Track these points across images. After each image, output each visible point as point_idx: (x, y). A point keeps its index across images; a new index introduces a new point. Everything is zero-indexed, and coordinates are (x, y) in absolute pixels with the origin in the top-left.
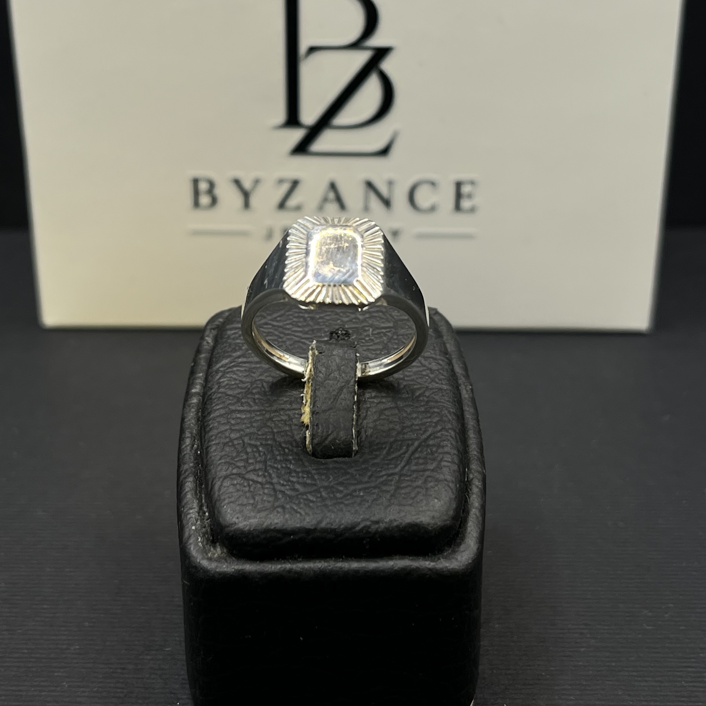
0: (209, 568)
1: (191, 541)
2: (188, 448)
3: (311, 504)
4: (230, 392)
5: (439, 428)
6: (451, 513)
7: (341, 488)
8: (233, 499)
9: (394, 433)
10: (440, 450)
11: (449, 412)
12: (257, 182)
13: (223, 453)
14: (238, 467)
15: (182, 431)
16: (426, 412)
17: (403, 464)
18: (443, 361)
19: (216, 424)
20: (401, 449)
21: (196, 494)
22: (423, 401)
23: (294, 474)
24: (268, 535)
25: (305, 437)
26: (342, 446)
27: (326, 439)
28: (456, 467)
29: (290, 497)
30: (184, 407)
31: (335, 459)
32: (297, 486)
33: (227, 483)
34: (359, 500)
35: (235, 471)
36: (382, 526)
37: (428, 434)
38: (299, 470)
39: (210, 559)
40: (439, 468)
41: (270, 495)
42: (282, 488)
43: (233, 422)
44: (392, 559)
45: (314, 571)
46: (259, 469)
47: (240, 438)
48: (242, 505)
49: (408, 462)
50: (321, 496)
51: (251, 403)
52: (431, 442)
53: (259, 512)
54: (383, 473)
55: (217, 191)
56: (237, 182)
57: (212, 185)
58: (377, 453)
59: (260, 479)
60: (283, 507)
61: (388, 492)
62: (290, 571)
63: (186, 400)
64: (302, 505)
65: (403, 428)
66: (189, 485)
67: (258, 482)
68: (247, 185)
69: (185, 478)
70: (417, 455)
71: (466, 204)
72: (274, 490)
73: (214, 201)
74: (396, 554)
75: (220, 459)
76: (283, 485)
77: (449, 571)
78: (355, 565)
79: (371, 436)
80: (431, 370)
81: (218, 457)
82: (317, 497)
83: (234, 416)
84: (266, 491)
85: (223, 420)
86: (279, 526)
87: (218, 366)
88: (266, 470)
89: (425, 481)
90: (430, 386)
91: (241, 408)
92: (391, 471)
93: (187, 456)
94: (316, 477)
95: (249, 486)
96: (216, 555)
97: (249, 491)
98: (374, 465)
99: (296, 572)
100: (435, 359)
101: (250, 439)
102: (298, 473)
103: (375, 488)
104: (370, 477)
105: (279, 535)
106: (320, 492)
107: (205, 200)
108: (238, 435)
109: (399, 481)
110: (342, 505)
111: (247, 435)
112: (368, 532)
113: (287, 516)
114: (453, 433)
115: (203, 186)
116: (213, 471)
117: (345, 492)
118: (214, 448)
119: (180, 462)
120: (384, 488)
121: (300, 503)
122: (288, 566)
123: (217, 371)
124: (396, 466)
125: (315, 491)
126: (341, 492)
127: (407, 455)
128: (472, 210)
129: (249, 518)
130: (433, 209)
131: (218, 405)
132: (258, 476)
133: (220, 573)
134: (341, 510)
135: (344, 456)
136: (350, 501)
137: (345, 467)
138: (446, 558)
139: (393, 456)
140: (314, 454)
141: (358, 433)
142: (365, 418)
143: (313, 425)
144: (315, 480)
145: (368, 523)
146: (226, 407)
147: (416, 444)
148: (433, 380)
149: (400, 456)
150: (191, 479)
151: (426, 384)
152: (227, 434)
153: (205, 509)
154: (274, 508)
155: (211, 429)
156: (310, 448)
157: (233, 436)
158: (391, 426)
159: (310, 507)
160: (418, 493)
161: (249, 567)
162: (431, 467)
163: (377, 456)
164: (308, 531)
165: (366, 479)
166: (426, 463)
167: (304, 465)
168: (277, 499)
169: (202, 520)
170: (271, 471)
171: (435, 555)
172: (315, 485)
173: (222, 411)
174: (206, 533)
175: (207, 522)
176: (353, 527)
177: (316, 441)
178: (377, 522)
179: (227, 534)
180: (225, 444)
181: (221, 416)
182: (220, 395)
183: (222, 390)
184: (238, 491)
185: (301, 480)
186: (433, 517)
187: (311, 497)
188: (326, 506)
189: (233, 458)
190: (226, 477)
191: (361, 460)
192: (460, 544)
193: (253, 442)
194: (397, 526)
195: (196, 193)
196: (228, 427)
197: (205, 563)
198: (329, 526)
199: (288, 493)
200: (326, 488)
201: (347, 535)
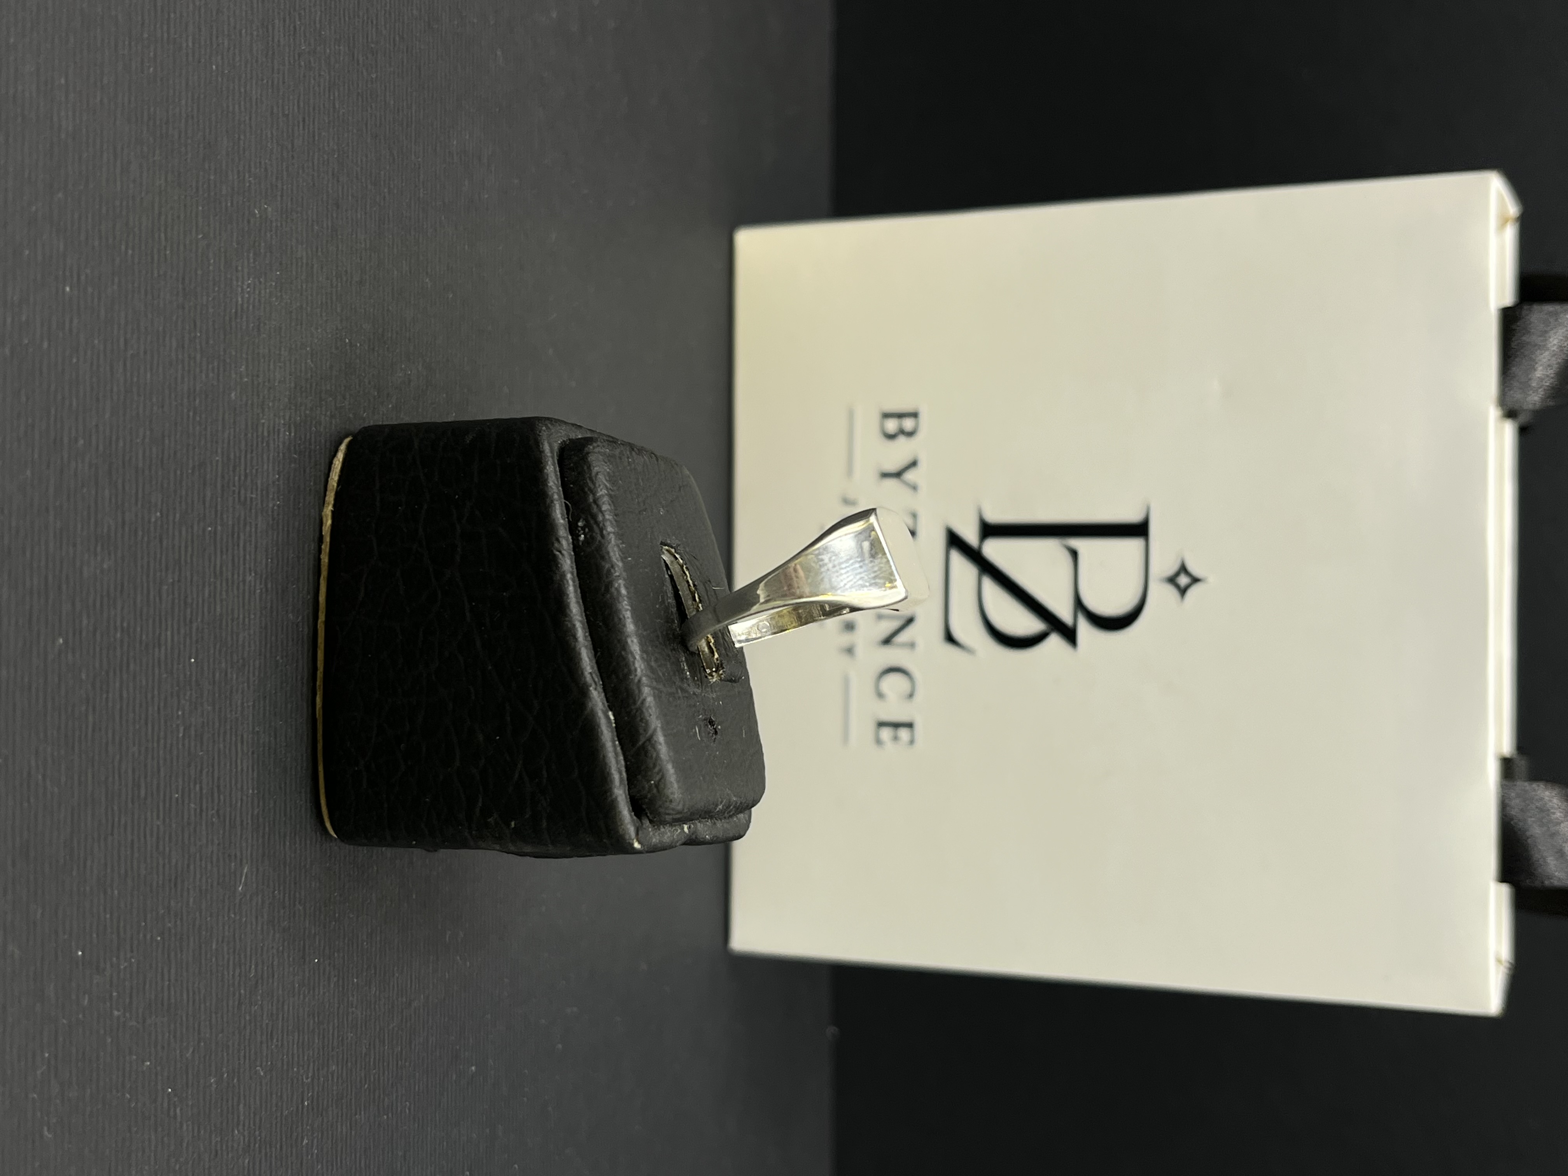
12: (914, 488)
55: (902, 439)
56: (914, 464)
57: (910, 434)
68: (909, 476)
71: (886, 734)
73: (891, 437)
107: (892, 425)
115: (908, 424)
128: (879, 742)
130: (880, 695)
195: (900, 416)
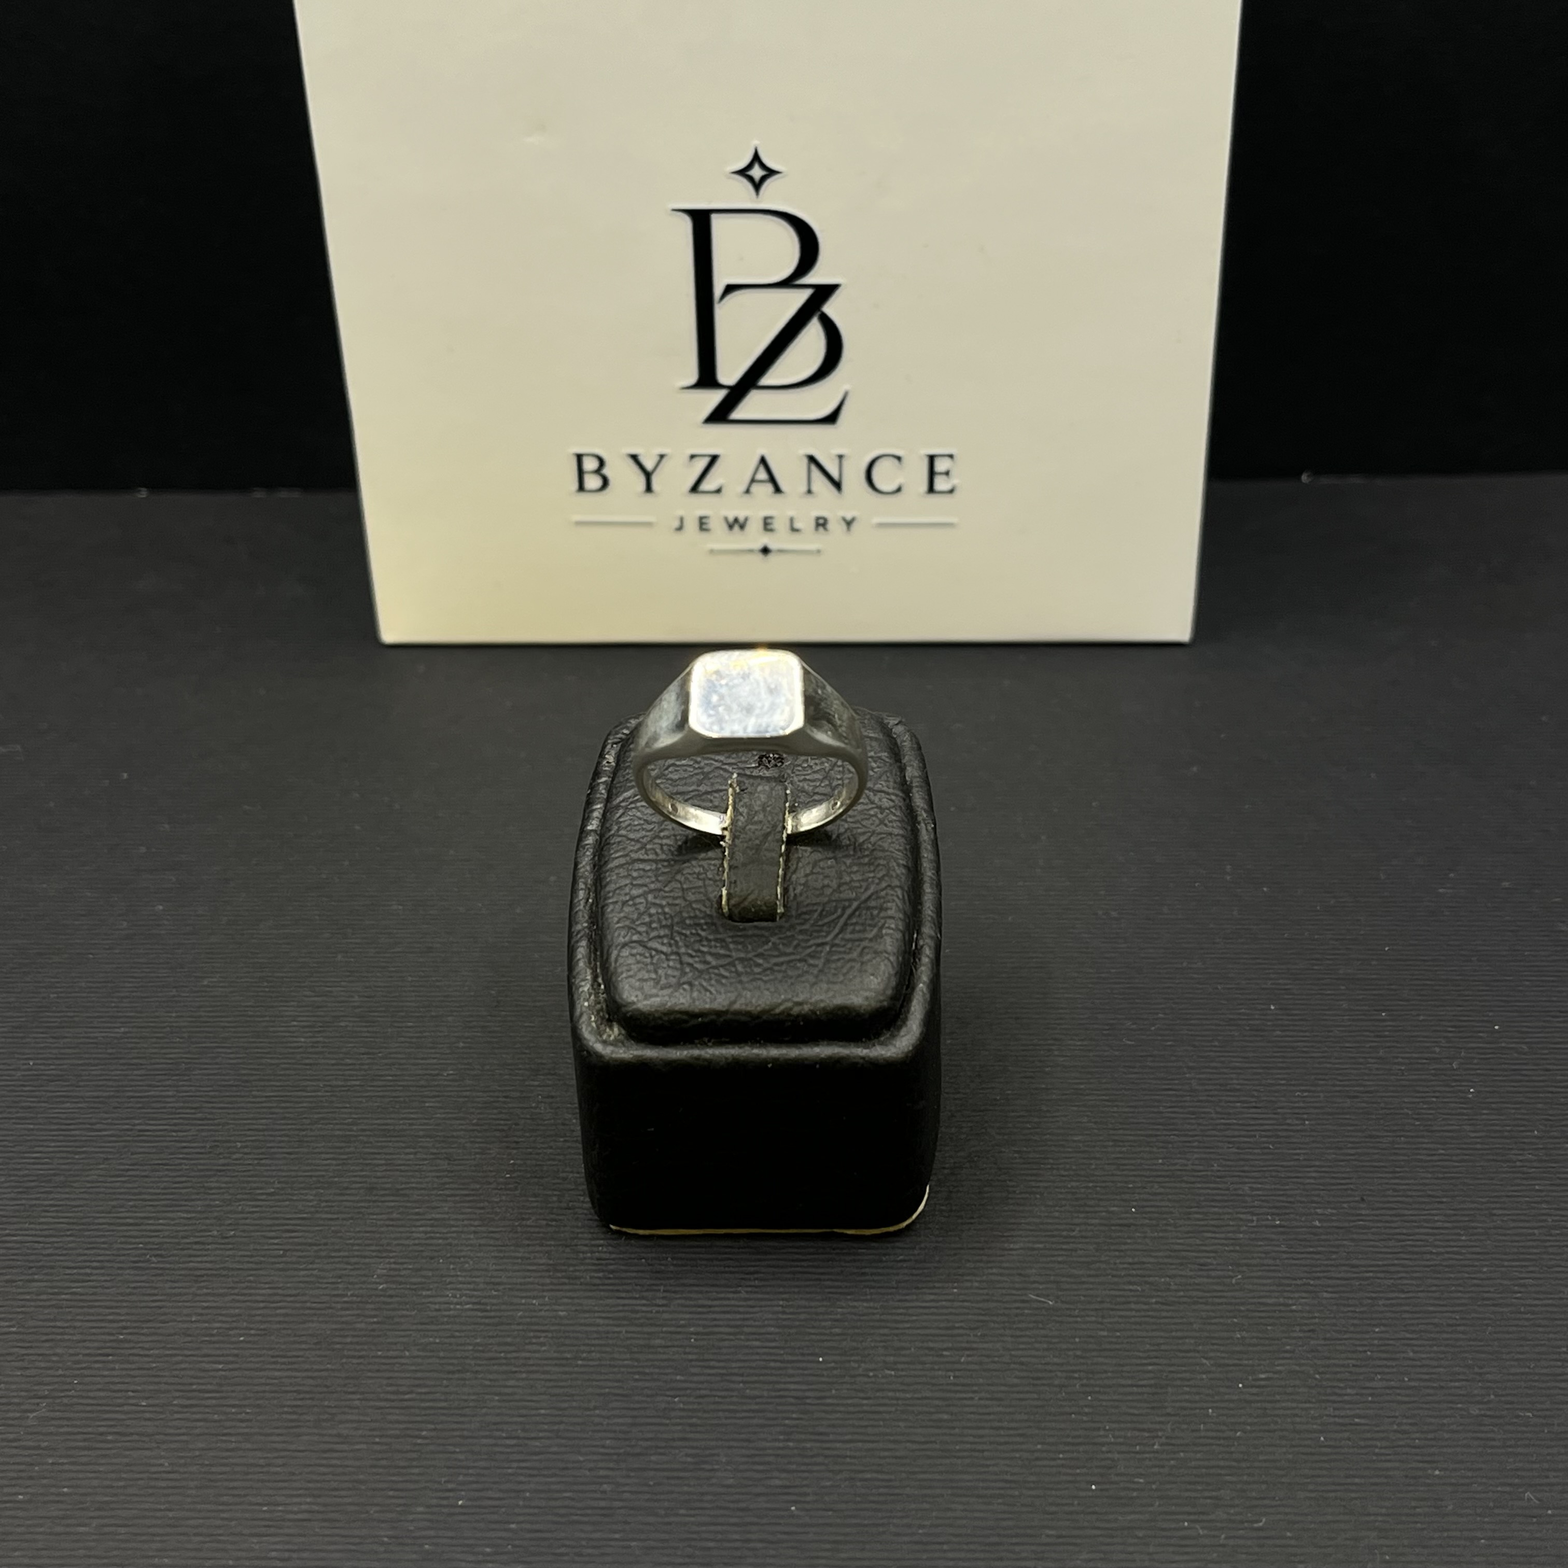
0: (603, 1052)
1: (584, 1018)
2: (582, 903)
3: (724, 981)
4: (632, 836)
5: (884, 885)
6: (889, 992)
7: (760, 961)
8: (631, 973)
9: (828, 891)
10: (882, 914)
11: (898, 865)
13: (622, 915)
14: (640, 933)
15: (575, 882)
16: (869, 864)
17: (837, 930)
18: (897, 795)
19: (614, 877)
20: (836, 911)
21: (590, 963)
22: (868, 849)
23: (705, 943)
24: (672, 1017)
25: (721, 896)
26: (764, 908)
27: (745, 899)
28: (899, 936)
29: (701, 972)
30: (577, 849)
31: (756, 923)
32: (709, 958)
33: (625, 952)
34: (780, 976)
35: (635, 938)
36: (806, 1008)
37: (869, 892)
38: (711, 937)
39: (605, 1042)
40: (879, 936)
41: (676, 969)
42: (690, 960)
43: (635, 874)
44: (818, 1045)
45: (726, 1059)
46: (665, 936)
47: (644, 895)
48: (642, 980)
49: (842, 930)
50: (737, 972)
51: (658, 851)
52: (872, 903)
53: (662, 989)
54: (812, 942)
58: (807, 917)
59: (664, 949)
60: (691, 984)
61: (816, 966)
62: (698, 1058)
63: (580, 840)
64: (713, 982)
65: (840, 886)
66: (582, 951)
67: (662, 952)
69: (577, 942)
70: (854, 920)
72: (681, 963)
74: (823, 1039)
75: (618, 922)
76: (692, 956)
77: (885, 1059)
78: (774, 1052)
79: (801, 894)
80: (879, 807)
81: (616, 919)
82: (731, 972)
83: (637, 866)
84: (671, 964)
85: (622, 872)
86: (683, 1007)
87: (618, 800)
88: (672, 938)
89: (861, 954)
90: (878, 830)
91: (646, 857)
92: (820, 941)
93: (580, 914)
94: (732, 946)
95: (652, 957)
96: (612, 1038)
97: (652, 963)
98: (801, 932)
99: (705, 1060)
100: (888, 794)
101: (655, 898)
102: (709, 940)
103: (800, 960)
104: (796, 947)
105: (685, 1017)
106: (734, 966)
108: (640, 891)
109: (830, 952)
110: (759, 982)
111: (651, 891)
112: (789, 1015)
113: (695, 994)
114: (899, 892)
116: (609, 937)
117: (766, 965)
118: (611, 907)
119: (571, 921)
120: (811, 961)
121: (710, 979)
122: (696, 1052)
123: (618, 807)
124: (828, 933)
125: (729, 964)
126: (759, 965)
127: (842, 920)
129: (652, 996)
131: (616, 852)
132: (663, 944)
133: (616, 1060)
134: (759, 988)
135: (767, 920)
136: (771, 977)
137: (767, 934)
138: (882, 1044)
139: (826, 920)
140: (731, 917)
141: (785, 891)
142: (795, 872)
143: (730, 883)
144: (730, 950)
145: (789, 1004)
146: (626, 855)
147: (855, 904)
148: (882, 822)
149: (833, 921)
150: (584, 943)
151: (873, 827)
152: (627, 890)
153: (600, 980)
154: (680, 985)
155: (608, 883)
156: (726, 910)
157: (635, 892)
158: (826, 882)
159: (722, 984)
160: (852, 968)
161: (650, 1053)
162: (870, 935)
163: (806, 921)
164: (719, 1013)
165: (790, 950)
166: (864, 931)
167: (717, 932)
168: (684, 973)
169: (597, 995)
170: (678, 939)
171: (870, 1039)
172: (729, 956)
173: (622, 861)
174: (601, 1010)
175: (602, 997)
176: (773, 1009)
177: (733, 902)
178: (800, 1004)
179: (625, 1014)
180: (625, 903)
181: (621, 866)
182: (619, 839)
183: (623, 832)
184: (638, 962)
185: (713, 950)
186: (867, 998)
187: (722, 971)
188: (741, 982)
189: (633, 922)
190: (625, 945)
191: (787, 925)
192: (899, 1028)
193: (658, 901)
194: (824, 1008)
196: (628, 882)
197: (599, 1047)
198: (744, 1007)
199: (698, 966)
200: (741, 960)
201: (764, 1017)
